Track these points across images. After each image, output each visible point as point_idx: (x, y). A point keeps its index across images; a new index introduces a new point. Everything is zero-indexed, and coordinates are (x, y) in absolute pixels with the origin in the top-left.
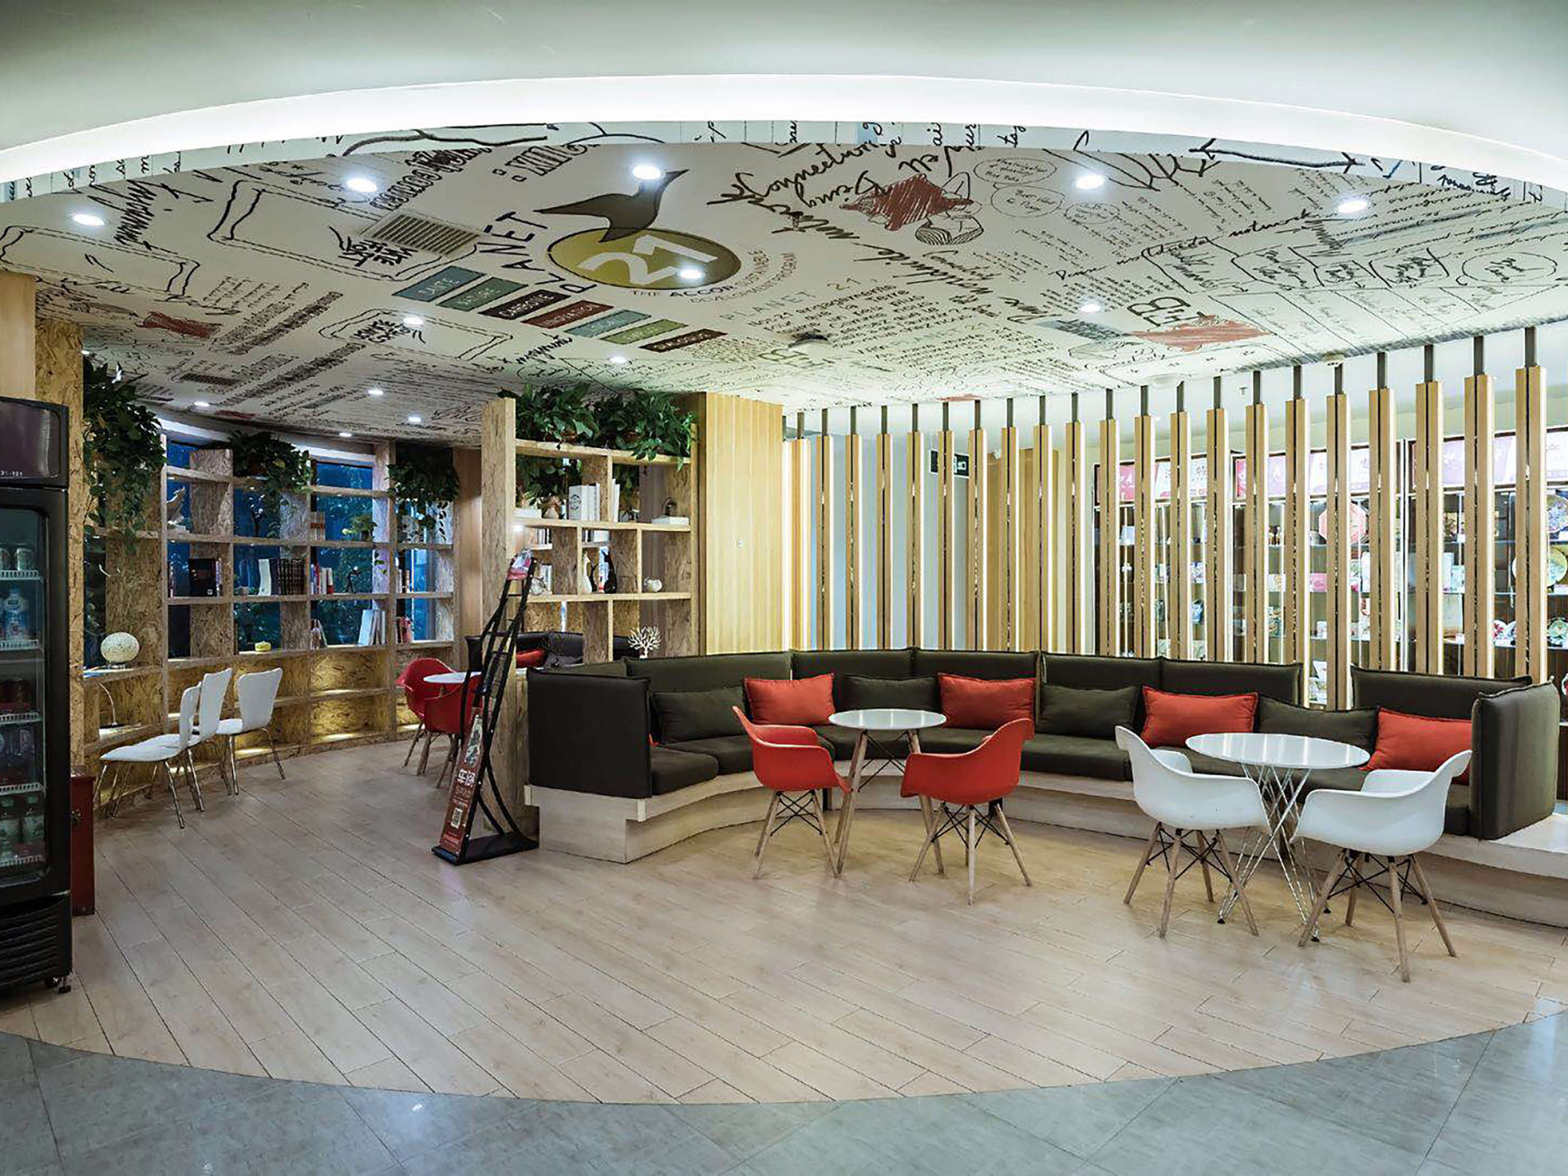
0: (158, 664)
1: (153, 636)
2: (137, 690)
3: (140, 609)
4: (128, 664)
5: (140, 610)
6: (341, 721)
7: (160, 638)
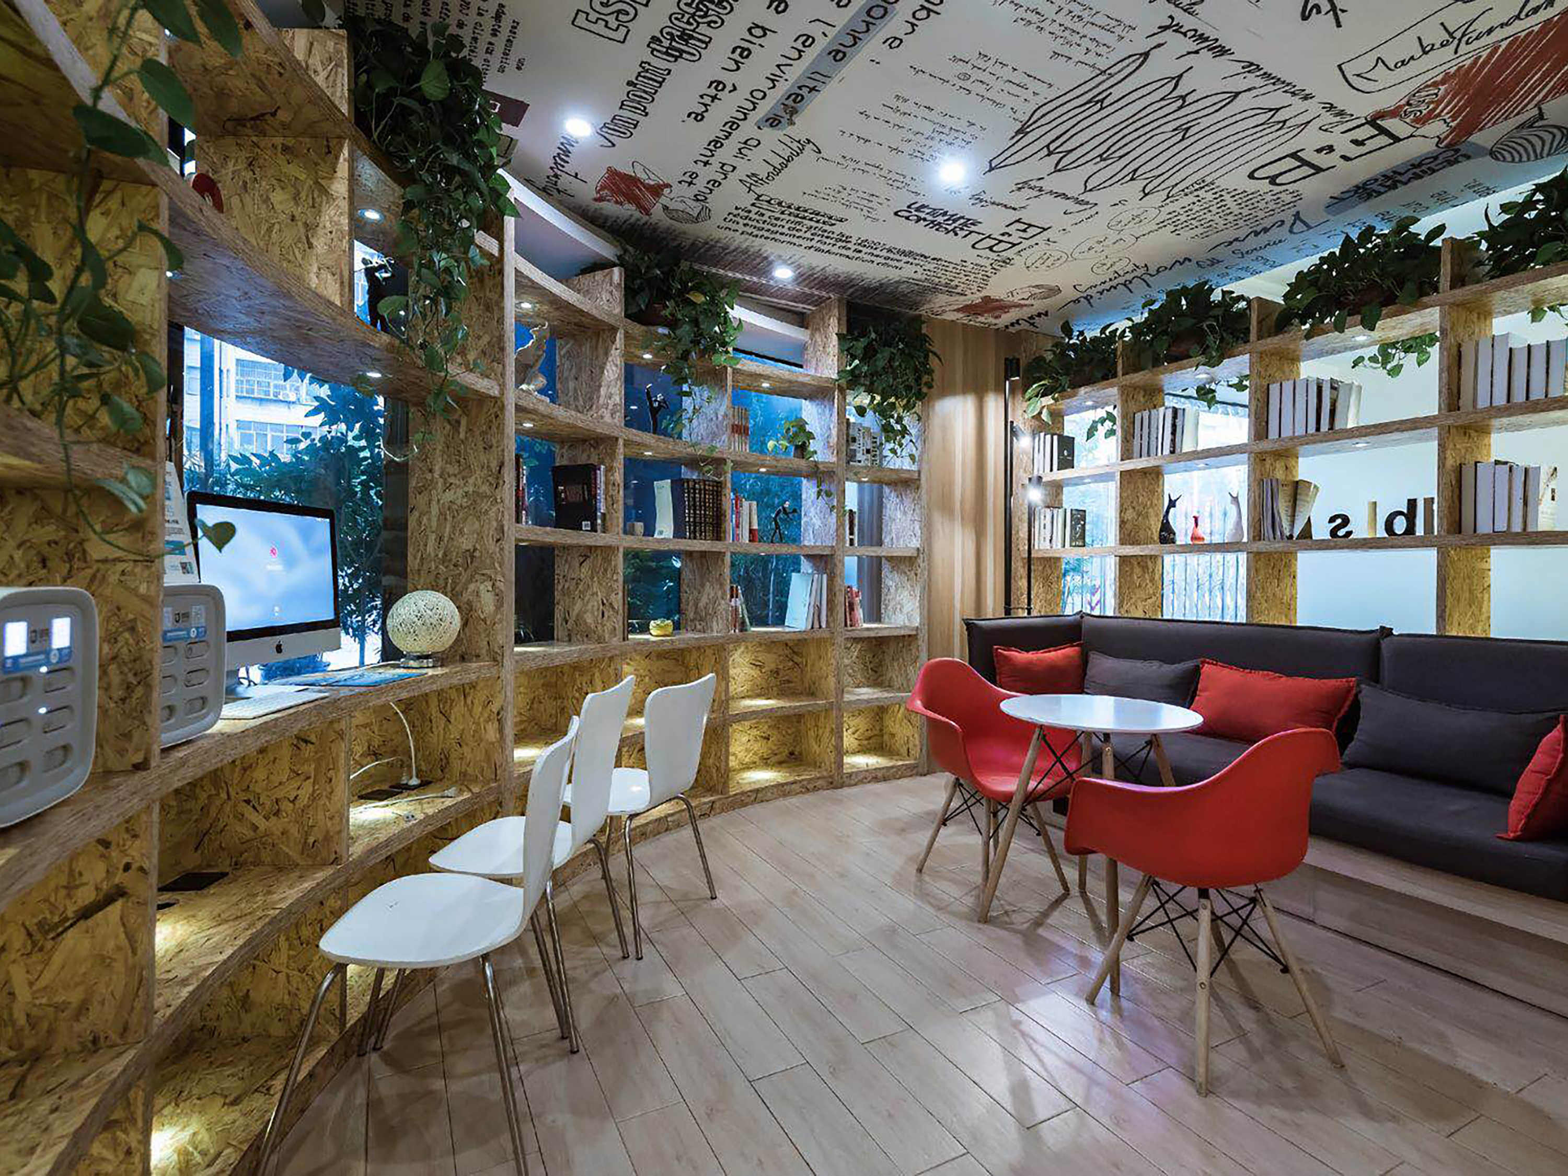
0: (496, 659)
1: (487, 602)
2: (458, 711)
3: (466, 543)
4: (440, 659)
5: (464, 547)
6: (760, 748)
7: (499, 605)
